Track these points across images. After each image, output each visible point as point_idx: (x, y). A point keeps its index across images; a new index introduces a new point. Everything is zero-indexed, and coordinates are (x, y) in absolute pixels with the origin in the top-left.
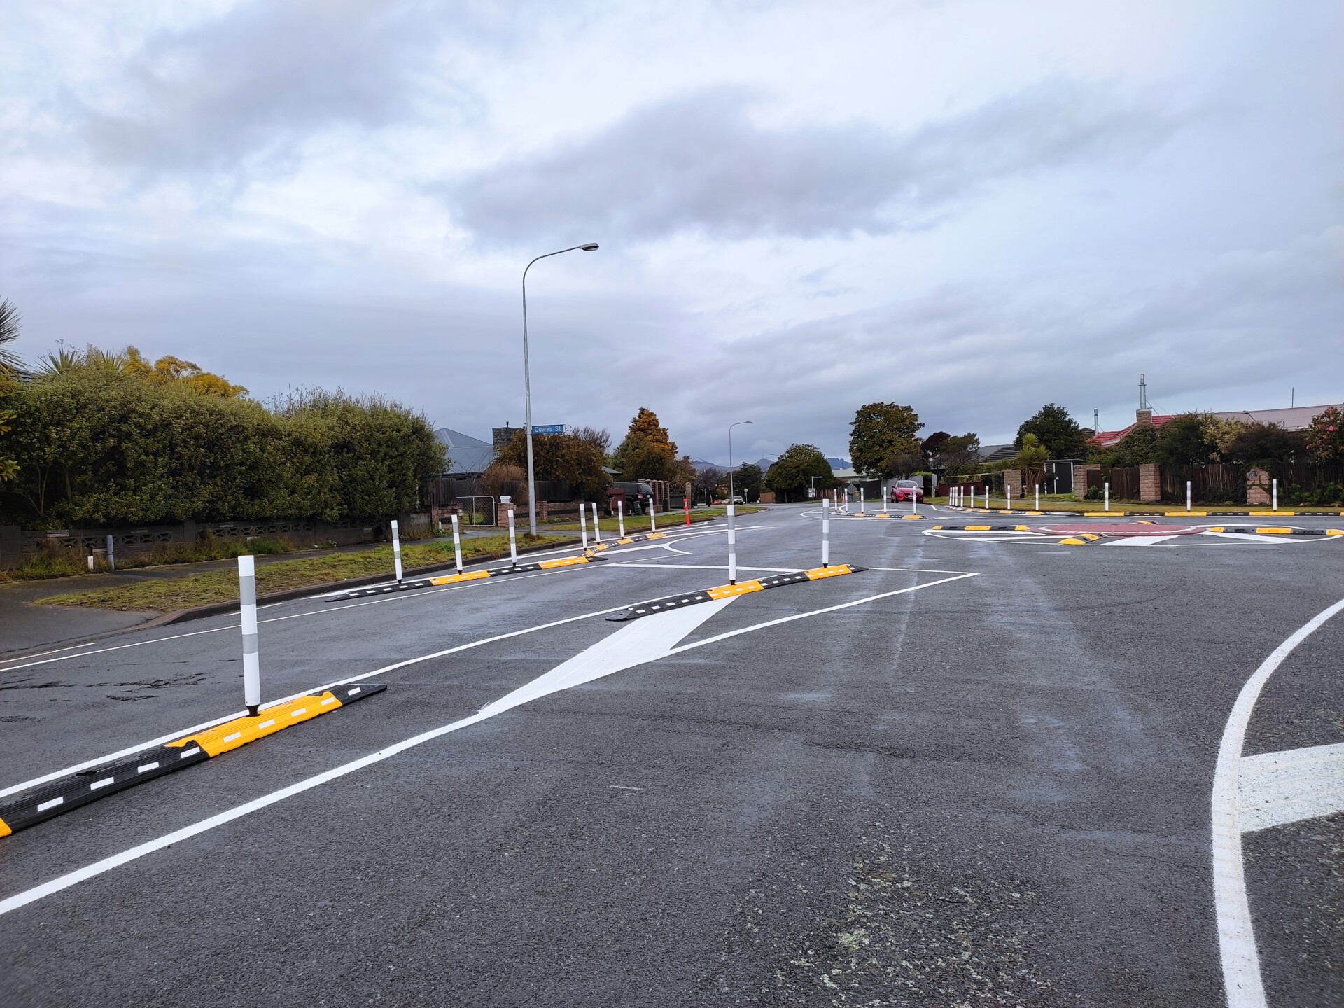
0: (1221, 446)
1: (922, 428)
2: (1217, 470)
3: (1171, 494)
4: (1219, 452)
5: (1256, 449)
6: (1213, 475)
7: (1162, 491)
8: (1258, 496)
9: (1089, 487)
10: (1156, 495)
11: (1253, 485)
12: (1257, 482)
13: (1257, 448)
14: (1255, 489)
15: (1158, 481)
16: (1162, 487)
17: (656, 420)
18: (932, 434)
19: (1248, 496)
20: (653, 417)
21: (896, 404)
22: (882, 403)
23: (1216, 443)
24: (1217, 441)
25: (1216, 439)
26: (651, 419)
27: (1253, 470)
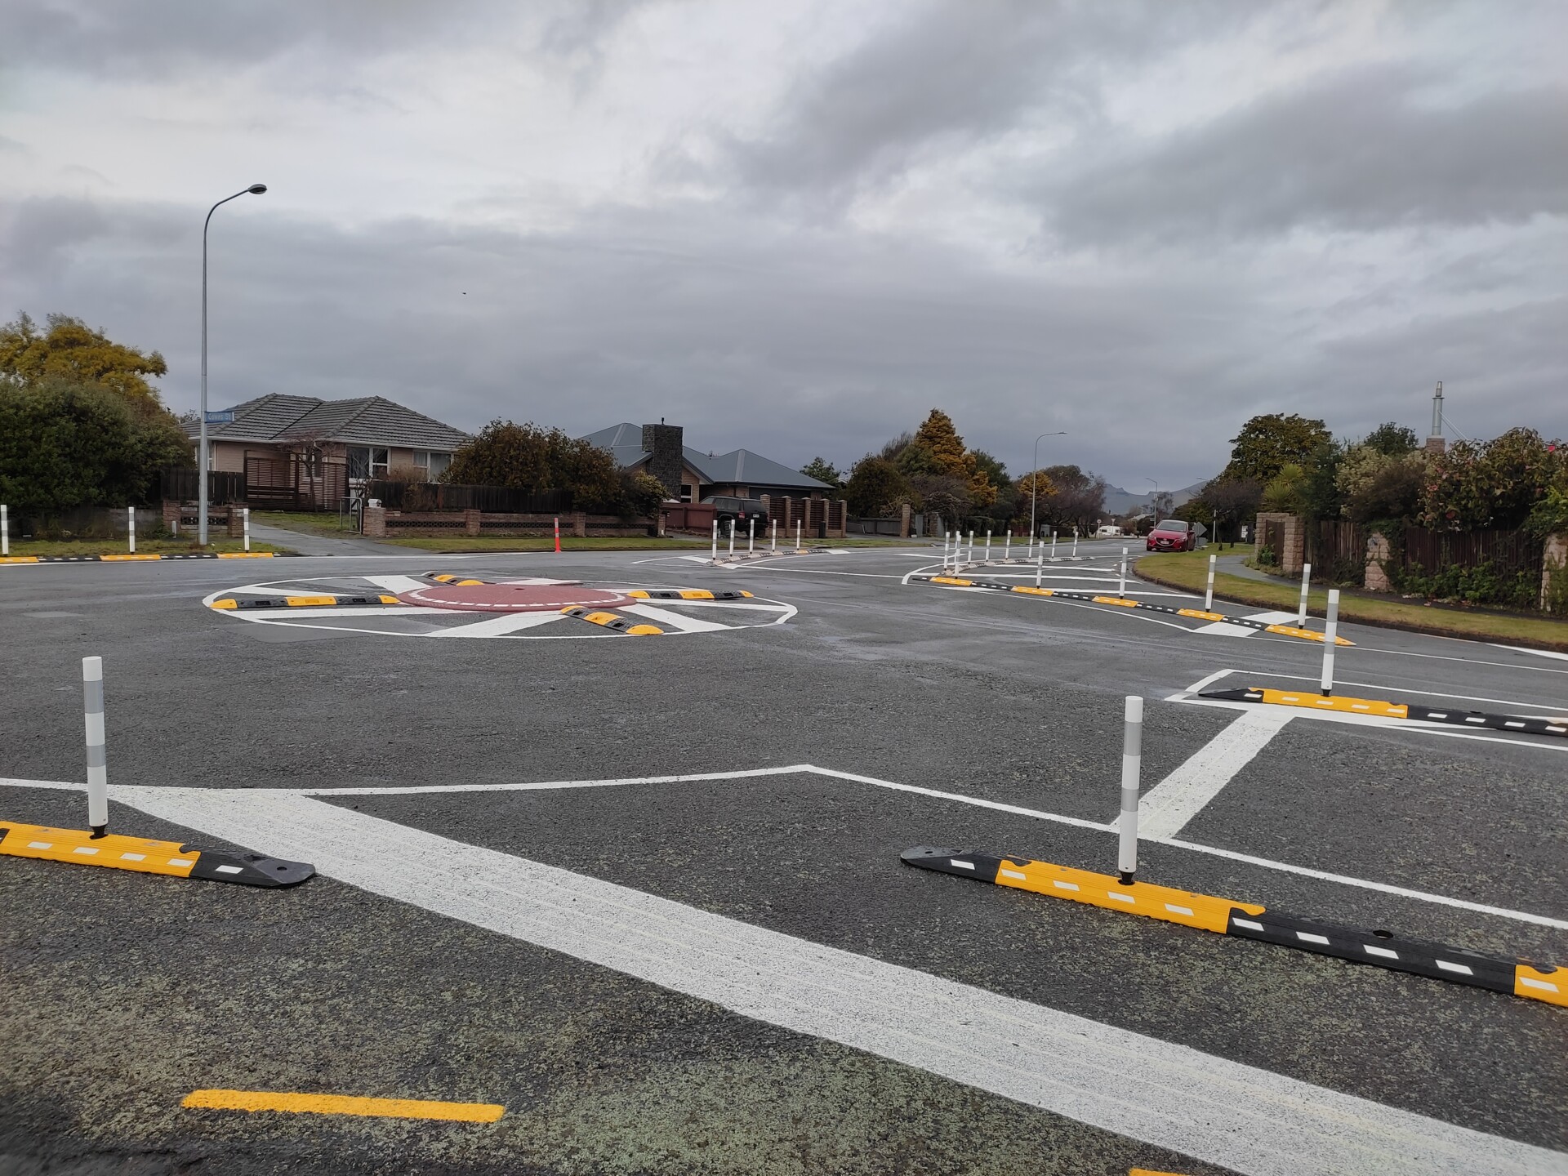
0: (1352, 495)
4: (1349, 504)
5: (1375, 503)
6: (1345, 540)
7: (1304, 559)
8: (1375, 577)
10: (1295, 564)
11: (1372, 559)
12: (1376, 555)
13: (1375, 500)
14: (1373, 566)
15: (1301, 543)
16: (1304, 552)
17: (949, 427)
19: (1366, 575)
20: (946, 422)
21: (1300, 417)
23: (1348, 491)
24: (1350, 487)
25: (1349, 483)
26: (942, 424)
27: (1374, 535)
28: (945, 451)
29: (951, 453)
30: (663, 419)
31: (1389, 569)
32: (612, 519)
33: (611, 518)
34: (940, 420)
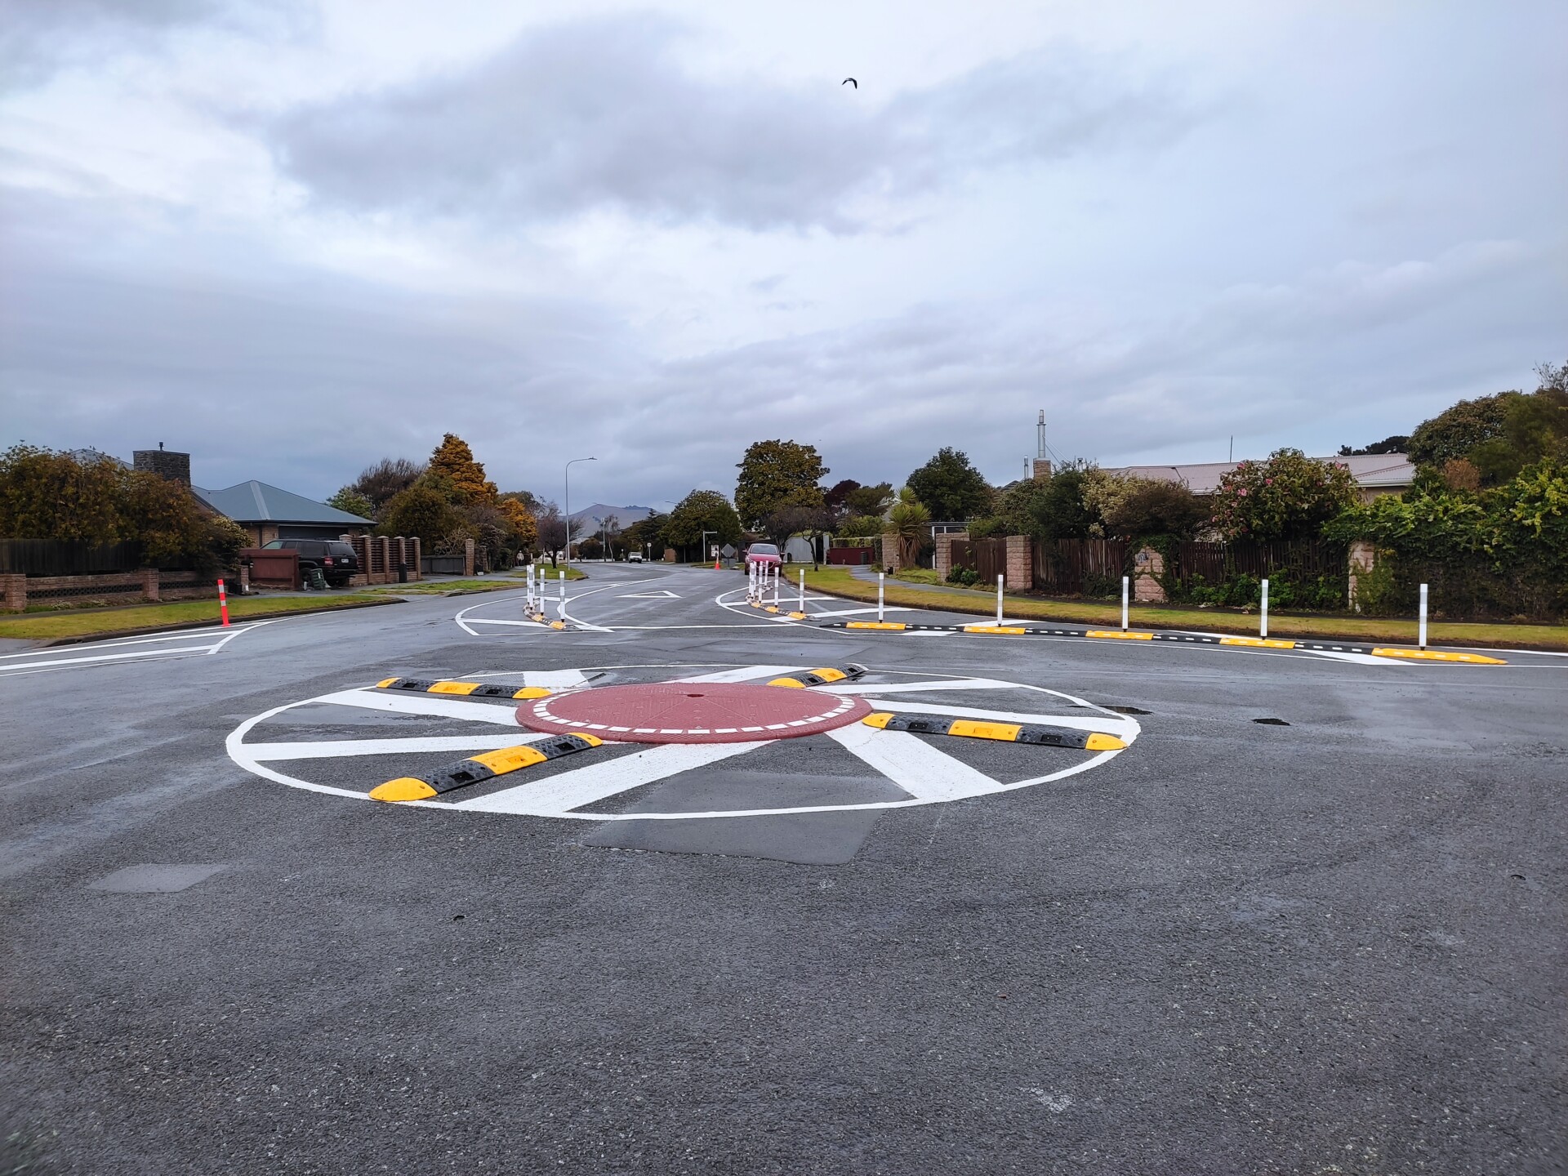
0: (1105, 514)
1: (826, 475)
2: (1099, 548)
3: (1043, 580)
4: (1102, 523)
5: (1147, 520)
6: (1095, 556)
7: (1033, 576)
8: (1149, 589)
9: (953, 565)
10: (1026, 581)
11: (1143, 573)
12: (1148, 570)
13: (1148, 518)
14: (1145, 579)
15: (1029, 561)
16: (1033, 569)
17: (468, 453)
18: (839, 483)
19: (1136, 588)
20: (462, 447)
21: (794, 442)
22: (779, 441)
23: (1099, 510)
24: (1100, 506)
25: (1098, 503)
26: (459, 450)
27: (1143, 550)
28: (466, 479)
29: (473, 481)
30: (161, 444)
31: (1166, 582)
32: (187, 576)
33: (186, 574)
34: (456, 446)
